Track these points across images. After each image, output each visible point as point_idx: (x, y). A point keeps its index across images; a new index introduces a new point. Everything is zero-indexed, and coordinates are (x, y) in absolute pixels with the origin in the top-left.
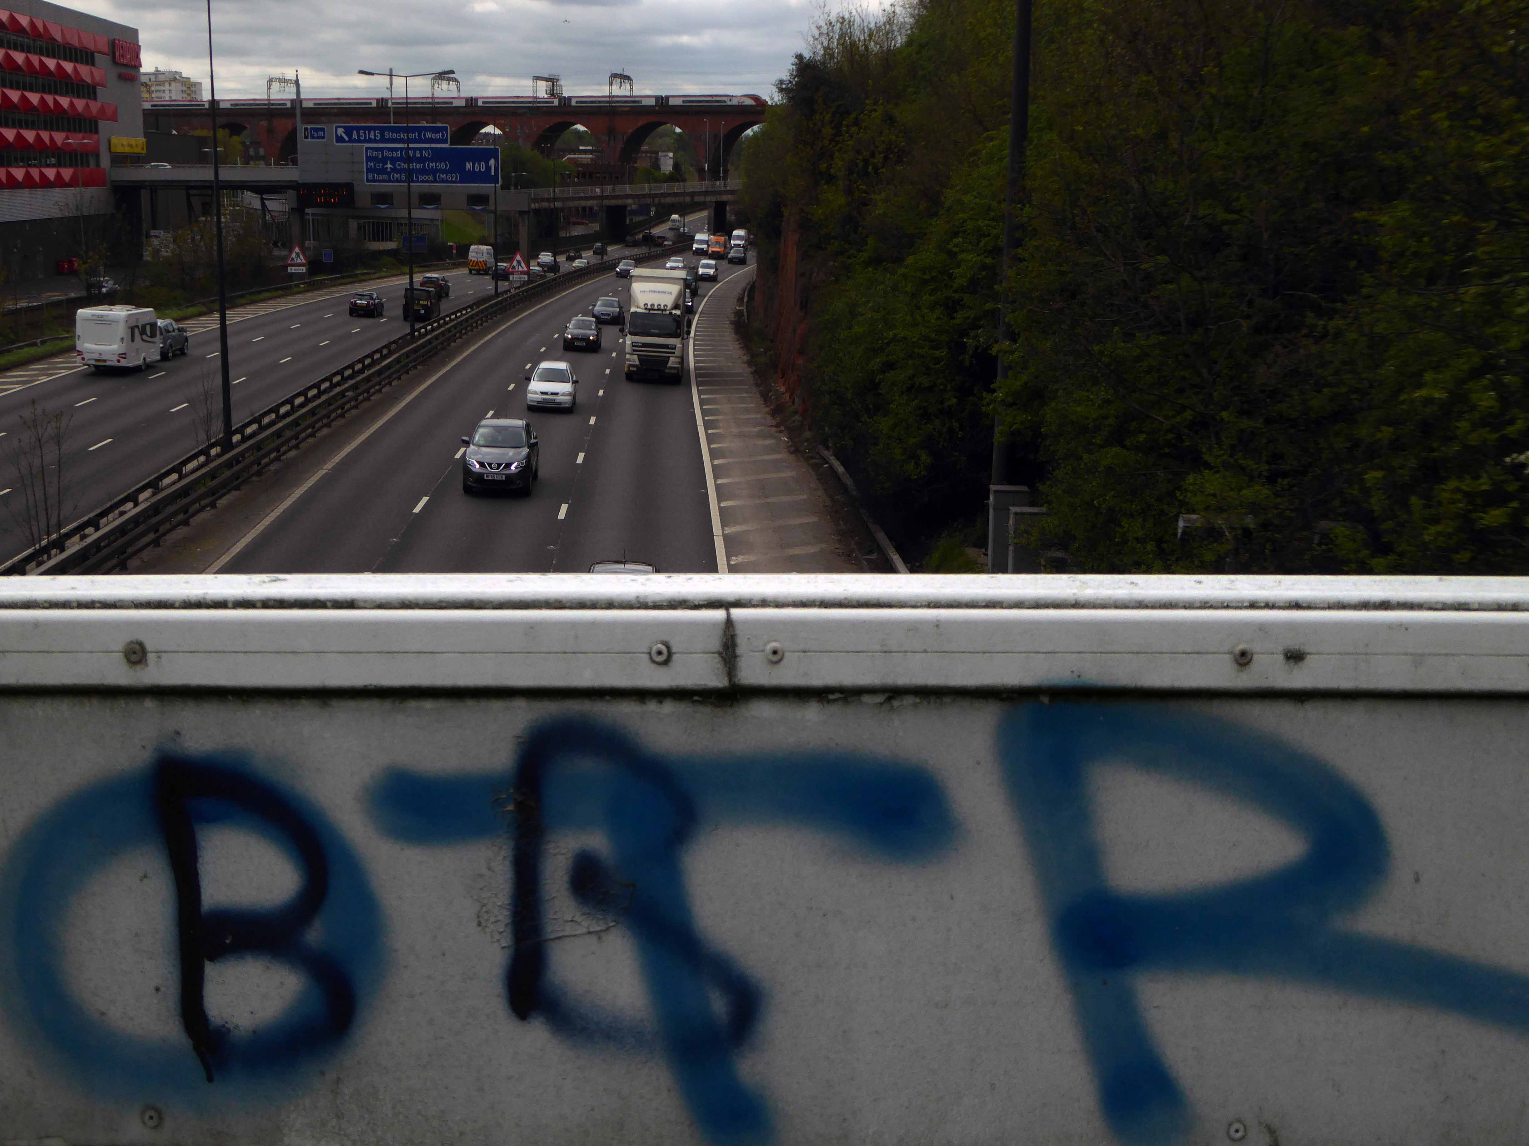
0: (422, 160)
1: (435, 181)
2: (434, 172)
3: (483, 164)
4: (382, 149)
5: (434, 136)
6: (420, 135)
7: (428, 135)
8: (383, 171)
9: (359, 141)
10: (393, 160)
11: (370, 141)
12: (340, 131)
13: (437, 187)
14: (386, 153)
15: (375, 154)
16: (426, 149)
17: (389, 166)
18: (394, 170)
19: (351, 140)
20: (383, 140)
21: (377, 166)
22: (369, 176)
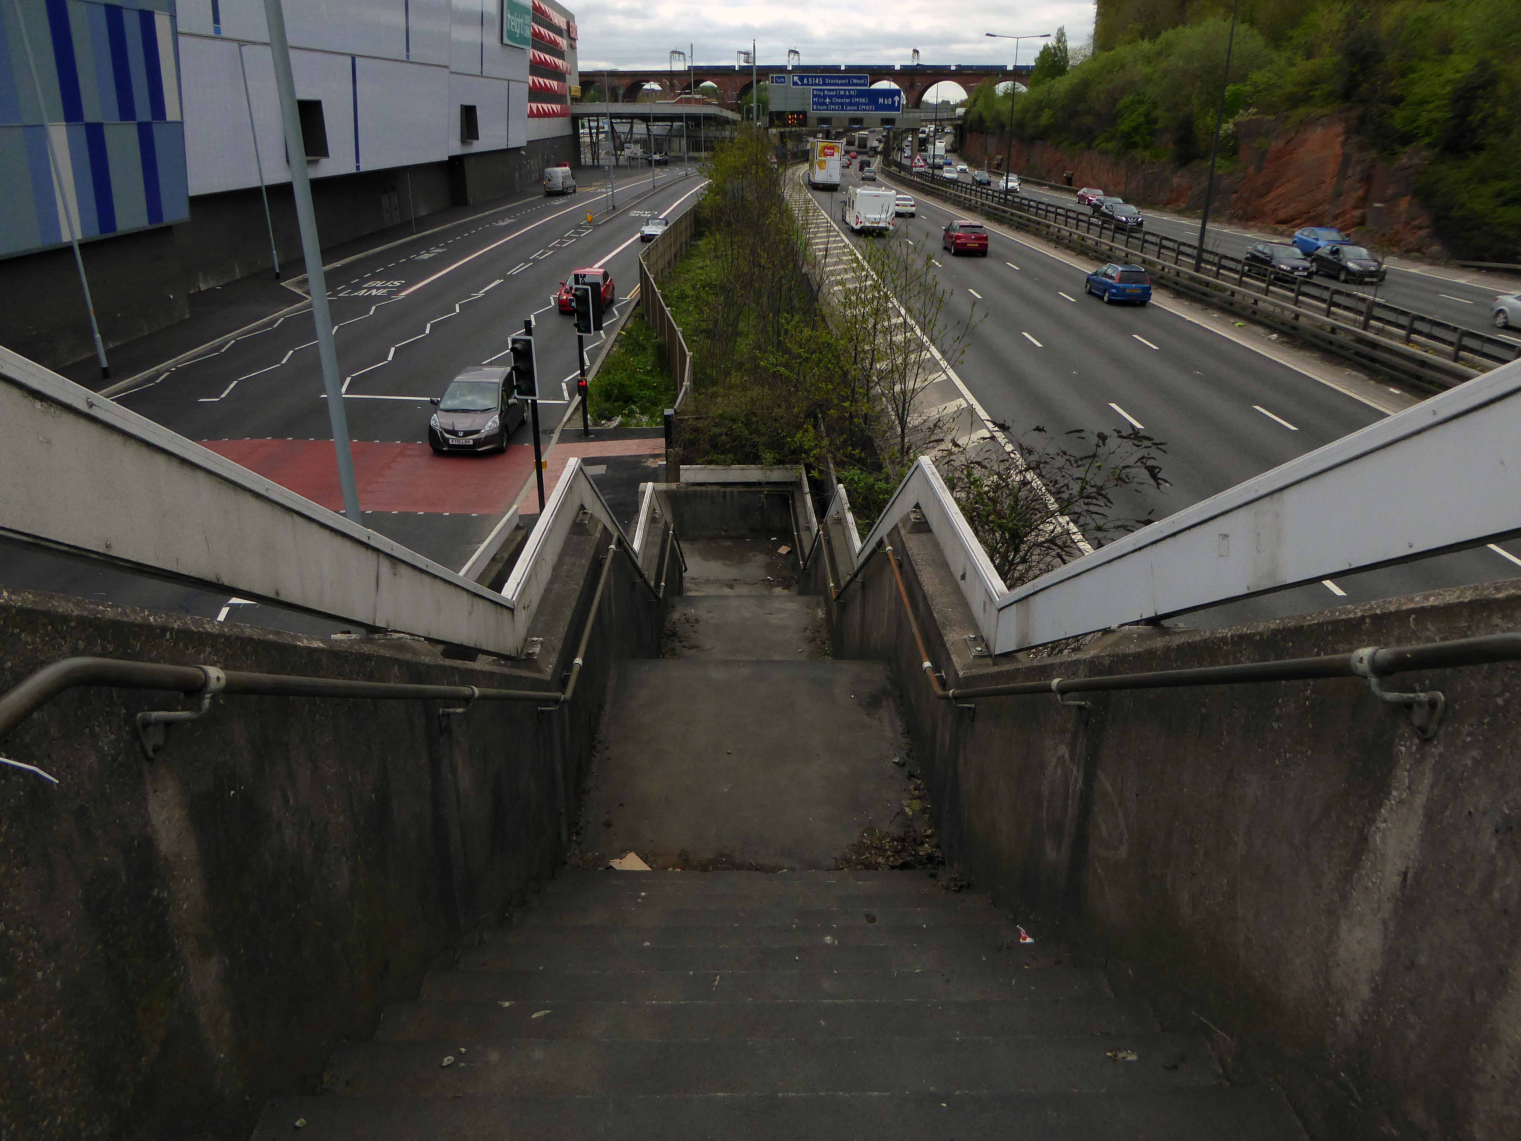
0: (850, 97)
1: (858, 110)
2: (858, 104)
3: (890, 99)
4: (823, 90)
5: (858, 82)
6: (849, 81)
7: (855, 81)
8: (824, 104)
9: (808, 85)
10: (831, 97)
11: (816, 85)
12: (796, 79)
13: (859, 114)
14: (826, 92)
15: (819, 93)
16: (853, 90)
17: (828, 100)
18: (831, 103)
19: (803, 84)
20: (824, 84)
21: (820, 100)
22: (815, 107)
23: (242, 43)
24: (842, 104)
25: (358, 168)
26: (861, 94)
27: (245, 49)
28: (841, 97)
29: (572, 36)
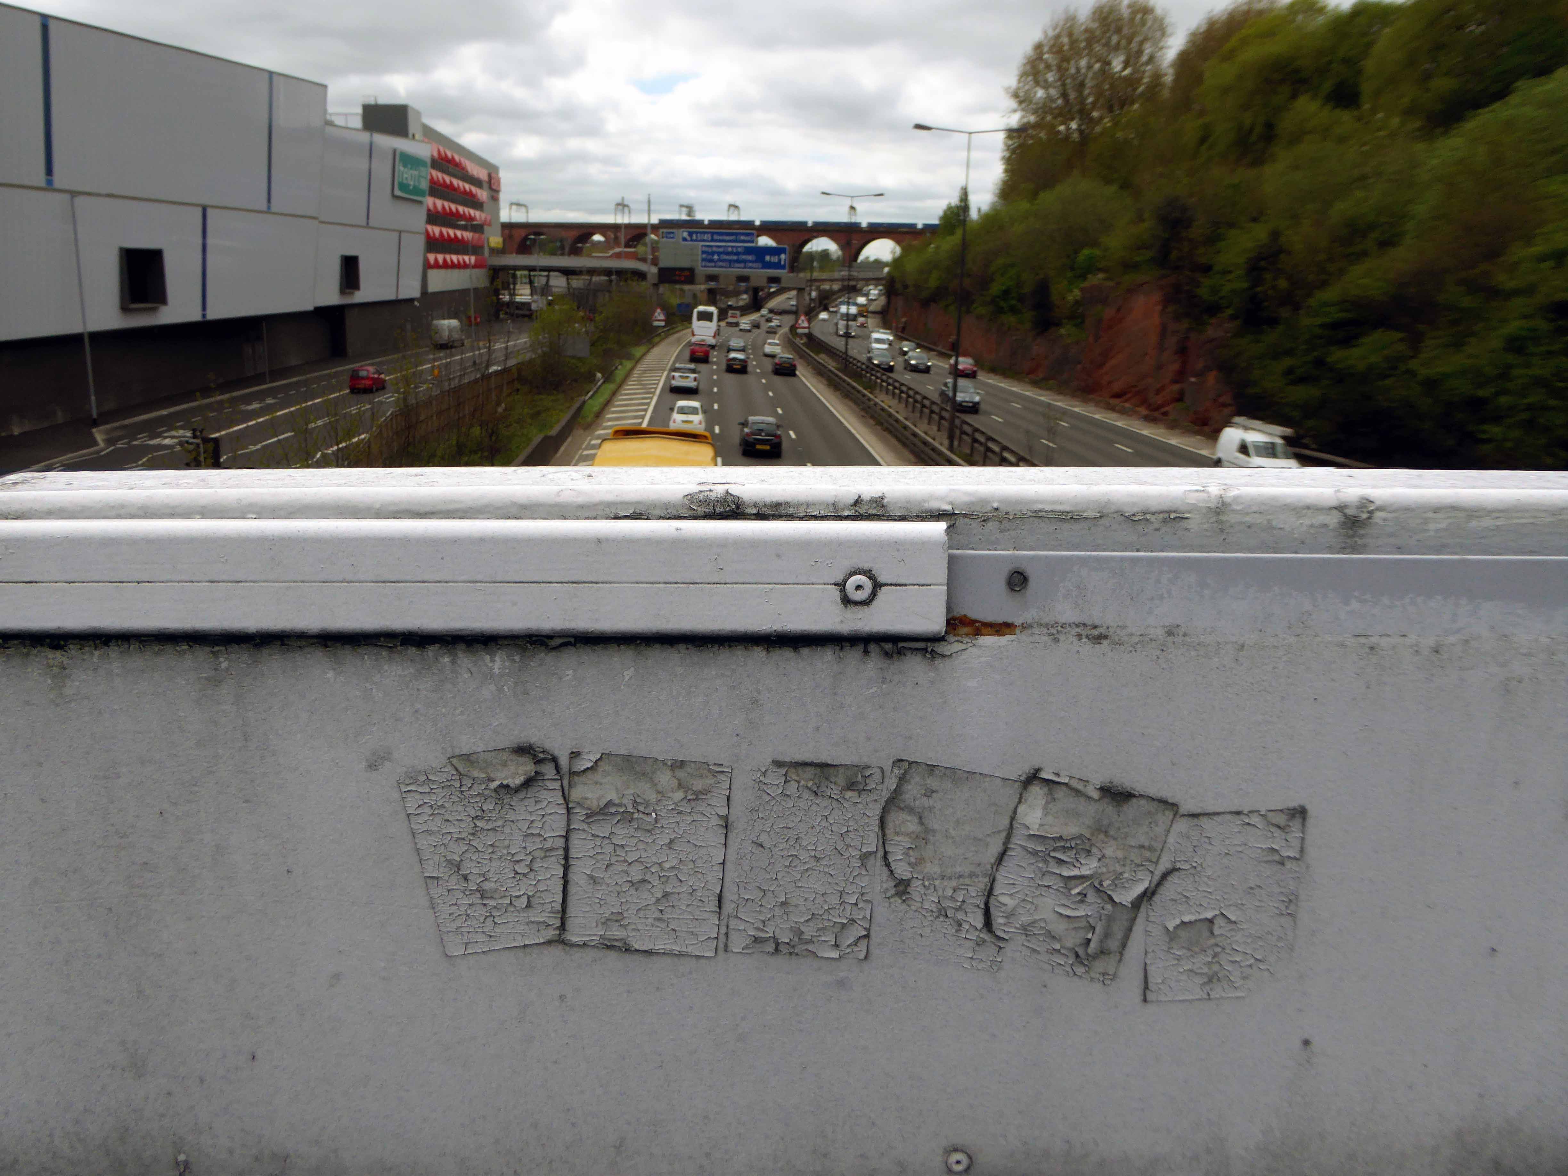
0: (737, 254)
1: (747, 267)
2: (745, 261)
3: (779, 257)
4: (712, 247)
5: (747, 239)
6: (735, 237)
7: (742, 238)
8: (711, 261)
9: (697, 241)
10: (719, 254)
11: (704, 241)
12: (684, 235)
13: (747, 271)
14: (715, 249)
15: (706, 249)
16: (739, 247)
17: (716, 257)
18: (720, 260)
19: (692, 240)
20: (713, 240)
21: (708, 257)
22: (704, 264)
23: (74, 194)
24: (730, 261)
25: (204, 316)
26: (749, 251)
27: (79, 200)
28: (728, 254)
29: (494, 187)
